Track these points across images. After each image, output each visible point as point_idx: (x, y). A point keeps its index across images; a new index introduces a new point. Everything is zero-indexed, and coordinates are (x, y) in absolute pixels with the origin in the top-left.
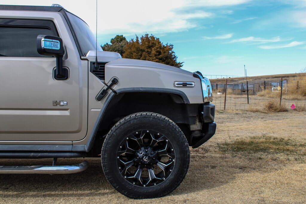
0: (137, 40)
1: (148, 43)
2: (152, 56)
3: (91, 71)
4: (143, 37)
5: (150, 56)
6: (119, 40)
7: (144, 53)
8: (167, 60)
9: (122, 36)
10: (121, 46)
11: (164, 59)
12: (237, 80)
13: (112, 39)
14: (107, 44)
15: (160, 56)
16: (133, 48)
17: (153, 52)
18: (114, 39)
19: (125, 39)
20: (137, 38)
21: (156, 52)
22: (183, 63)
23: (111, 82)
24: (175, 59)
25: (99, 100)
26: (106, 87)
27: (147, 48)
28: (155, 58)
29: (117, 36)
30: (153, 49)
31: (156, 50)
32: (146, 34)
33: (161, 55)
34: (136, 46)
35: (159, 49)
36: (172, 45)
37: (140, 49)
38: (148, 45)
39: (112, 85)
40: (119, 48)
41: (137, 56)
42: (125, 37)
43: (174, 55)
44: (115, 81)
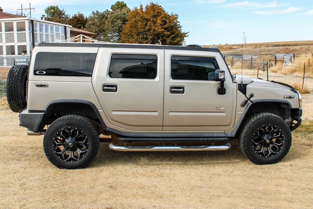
0: (141, 9)
1: (153, 12)
2: (157, 26)
3: (238, 89)
4: (148, 5)
5: (155, 25)
6: (120, 7)
7: (150, 22)
8: (172, 30)
9: (123, 2)
10: (123, 13)
11: (170, 29)
12: (235, 47)
13: (113, 6)
14: (107, 10)
15: (165, 26)
16: (138, 16)
17: (159, 21)
18: (115, 5)
19: (126, 5)
20: (141, 6)
21: (161, 21)
22: (188, 33)
23: (249, 96)
24: (180, 29)
25: (243, 107)
26: (247, 99)
27: (152, 17)
28: (160, 28)
29: (118, 2)
30: (159, 18)
31: (162, 19)
32: (151, 3)
33: (167, 25)
34: (141, 15)
35: (164, 19)
36: (177, 15)
37: (145, 18)
38: (153, 14)
39: (250, 98)
40: (121, 16)
41: (142, 25)
42: (126, 4)
43: (179, 25)
44: (252, 96)
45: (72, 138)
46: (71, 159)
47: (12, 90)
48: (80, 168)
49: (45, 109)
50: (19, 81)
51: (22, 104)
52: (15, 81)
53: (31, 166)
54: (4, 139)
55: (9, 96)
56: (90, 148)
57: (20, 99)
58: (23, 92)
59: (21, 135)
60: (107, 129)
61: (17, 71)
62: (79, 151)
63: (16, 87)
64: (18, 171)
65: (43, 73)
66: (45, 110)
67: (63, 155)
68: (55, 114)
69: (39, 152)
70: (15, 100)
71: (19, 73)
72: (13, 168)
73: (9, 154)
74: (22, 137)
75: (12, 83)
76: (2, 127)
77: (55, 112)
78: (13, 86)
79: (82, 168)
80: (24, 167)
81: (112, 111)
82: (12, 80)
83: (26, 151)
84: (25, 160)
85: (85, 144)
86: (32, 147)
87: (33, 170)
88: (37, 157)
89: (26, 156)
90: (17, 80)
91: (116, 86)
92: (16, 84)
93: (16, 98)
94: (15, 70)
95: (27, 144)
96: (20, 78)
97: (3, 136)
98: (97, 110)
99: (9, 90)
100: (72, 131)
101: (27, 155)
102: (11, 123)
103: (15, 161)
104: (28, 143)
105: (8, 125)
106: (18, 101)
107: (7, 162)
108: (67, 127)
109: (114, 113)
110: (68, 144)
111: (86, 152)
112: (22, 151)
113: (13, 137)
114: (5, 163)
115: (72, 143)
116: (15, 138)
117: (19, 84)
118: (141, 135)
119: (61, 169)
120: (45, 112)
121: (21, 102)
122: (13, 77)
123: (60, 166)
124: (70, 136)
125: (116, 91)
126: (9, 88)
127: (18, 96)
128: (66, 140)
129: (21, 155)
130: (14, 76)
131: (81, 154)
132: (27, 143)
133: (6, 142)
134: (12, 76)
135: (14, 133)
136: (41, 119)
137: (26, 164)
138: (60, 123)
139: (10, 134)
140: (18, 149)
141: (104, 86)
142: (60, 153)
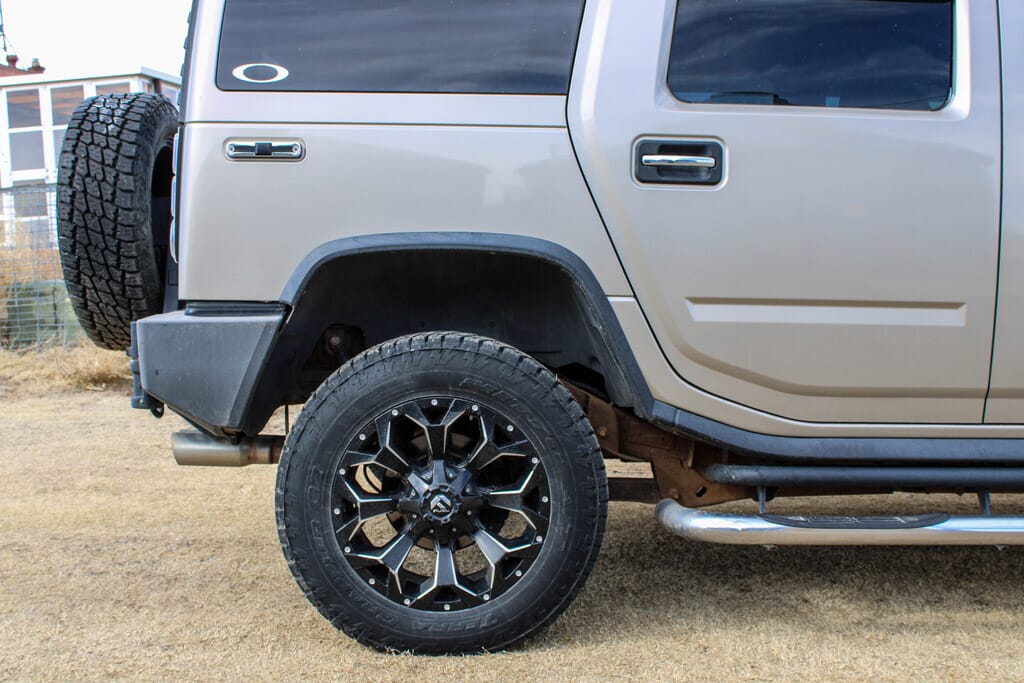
45: (447, 465)
46: (445, 593)
47: (88, 211)
48: (499, 650)
49: (285, 292)
50: (125, 165)
51: (144, 290)
52: (103, 163)
53: (204, 635)
54: (48, 503)
55: (73, 247)
56: (557, 527)
57: (133, 262)
58: (148, 224)
59: (133, 489)
60: (657, 412)
61: (113, 116)
62: (490, 548)
63: (110, 197)
64: (131, 661)
65: (275, 73)
66: (289, 299)
67: (395, 572)
68: (335, 340)
69: (235, 565)
70: (103, 272)
71: (124, 123)
72: (98, 644)
73: (77, 571)
74: (139, 497)
75: (88, 175)
76: (41, 458)
77: (333, 328)
78: (92, 188)
79: (509, 648)
80: (164, 643)
81: (689, 304)
82: (88, 157)
83: (161, 556)
84: (165, 604)
85: (531, 500)
86: (190, 538)
87: (219, 657)
88: (224, 586)
89: (169, 582)
90: (115, 159)
91: (716, 151)
92: (110, 179)
93: (112, 260)
94: (104, 111)
95: (164, 529)
96: (133, 150)
97: (45, 491)
98: (603, 298)
99: (71, 214)
100: (447, 422)
101: (171, 575)
102: (80, 442)
103: (108, 606)
104: (170, 522)
105: (72, 449)
106: (119, 273)
107: (64, 615)
108: (419, 401)
109: (703, 313)
110: (427, 502)
111: (537, 548)
112: (140, 557)
113: (94, 498)
114: (54, 617)
115: (449, 495)
116: (102, 500)
117: (127, 182)
118: (859, 450)
119: (382, 650)
120: (288, 308)
121: (138, 280)
122: (92, 143)
123: (377, 635)
124: (437, 457)
125: (714, 176)
126: (72, 203)
127: (119, 247)
128: (413, 478)
129: (140, 578)
130: (100, 139)
131: (507, 564)
132: (165, 524)
133: (62, 520)
134: (86, 138)
135: (100, 479)
136: (262, 356)
137: (173, 627)
138: (377, 376)
139: (81, 484)
140: (122, 547)
141: (644, 148)
142: (379, 558)
